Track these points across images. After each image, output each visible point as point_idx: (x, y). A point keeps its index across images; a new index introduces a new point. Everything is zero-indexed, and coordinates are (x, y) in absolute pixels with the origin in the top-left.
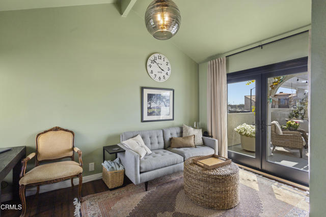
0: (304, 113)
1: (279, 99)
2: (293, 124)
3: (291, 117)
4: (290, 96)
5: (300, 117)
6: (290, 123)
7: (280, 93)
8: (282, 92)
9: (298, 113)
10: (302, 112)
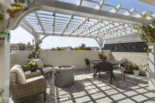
0: (39, 54)
1: (20, 46)
2: (34, 64)
3: (30, 57)
4: (25, 45)
5: (36, 56)
6: (31, 63)
7: (20, 43)
8: (21, 43)
9: (35, 54)
10: (38, 53)
